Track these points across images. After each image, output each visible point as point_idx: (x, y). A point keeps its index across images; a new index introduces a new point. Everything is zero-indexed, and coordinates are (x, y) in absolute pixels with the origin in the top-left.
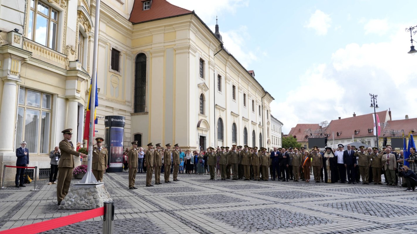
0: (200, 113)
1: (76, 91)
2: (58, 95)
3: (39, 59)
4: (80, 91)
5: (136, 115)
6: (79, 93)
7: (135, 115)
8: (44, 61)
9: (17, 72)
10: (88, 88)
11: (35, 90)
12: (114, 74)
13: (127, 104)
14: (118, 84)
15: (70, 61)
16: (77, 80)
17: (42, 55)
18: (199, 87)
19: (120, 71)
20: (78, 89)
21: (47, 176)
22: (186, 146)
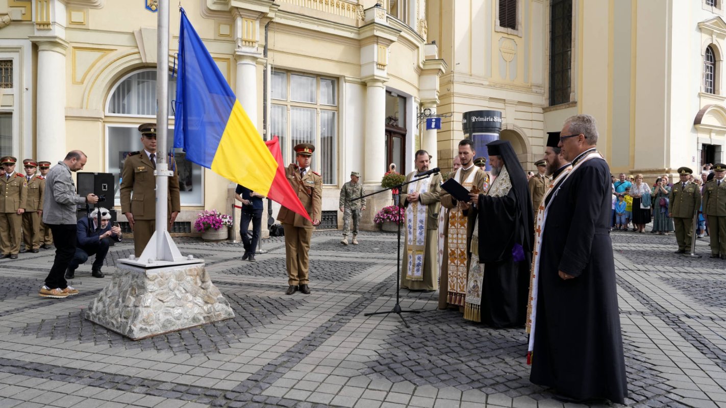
0: (703, 91)
1: (375, 67)
2: (344, 77)
3: (301, 12)
4: (384, 66)
5: (554, 110)
6: (384, 70)
7: (550, 111)
8: (311, 16)
9: (254, 40)
10: (421, 61)
11: (304, 73)
12: (506, 36)
13: (534, 89)
14: (515, 54)
15: (365, 10)
16: (377, 43)
17: (306, 6)
18: (700, 29)
19: (519, 28)
20: (380, 62)
21: (332, 223)
22: (660, 168)
